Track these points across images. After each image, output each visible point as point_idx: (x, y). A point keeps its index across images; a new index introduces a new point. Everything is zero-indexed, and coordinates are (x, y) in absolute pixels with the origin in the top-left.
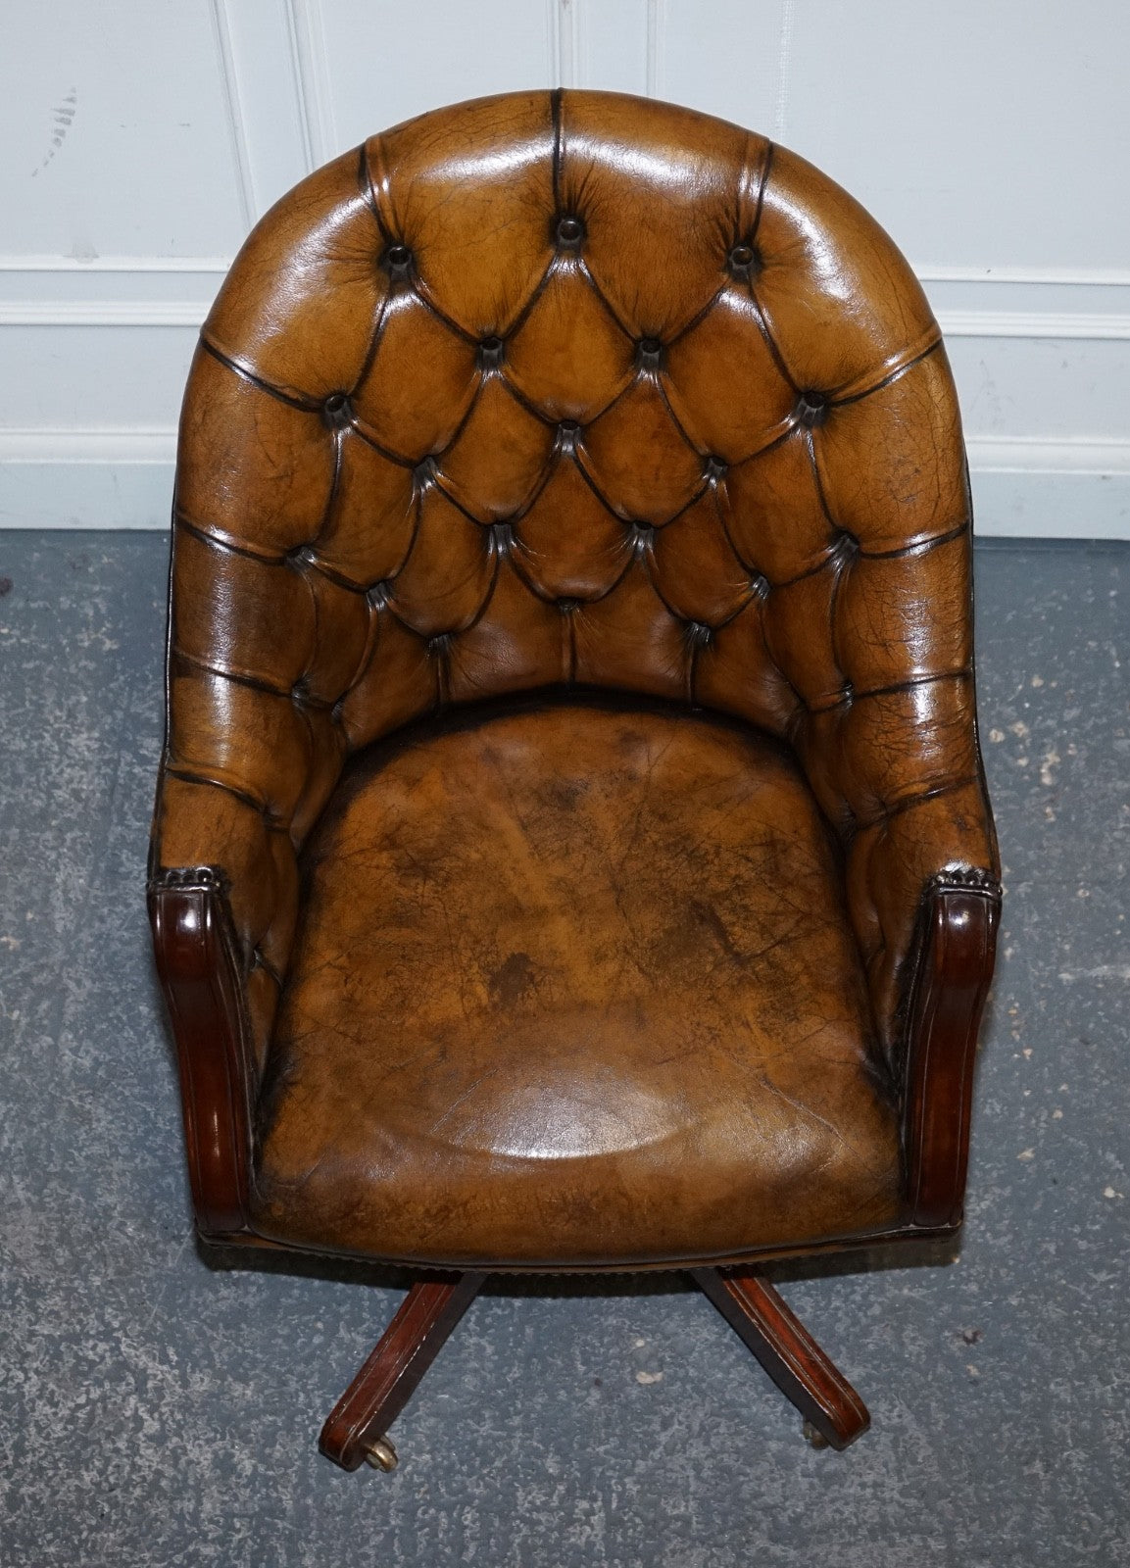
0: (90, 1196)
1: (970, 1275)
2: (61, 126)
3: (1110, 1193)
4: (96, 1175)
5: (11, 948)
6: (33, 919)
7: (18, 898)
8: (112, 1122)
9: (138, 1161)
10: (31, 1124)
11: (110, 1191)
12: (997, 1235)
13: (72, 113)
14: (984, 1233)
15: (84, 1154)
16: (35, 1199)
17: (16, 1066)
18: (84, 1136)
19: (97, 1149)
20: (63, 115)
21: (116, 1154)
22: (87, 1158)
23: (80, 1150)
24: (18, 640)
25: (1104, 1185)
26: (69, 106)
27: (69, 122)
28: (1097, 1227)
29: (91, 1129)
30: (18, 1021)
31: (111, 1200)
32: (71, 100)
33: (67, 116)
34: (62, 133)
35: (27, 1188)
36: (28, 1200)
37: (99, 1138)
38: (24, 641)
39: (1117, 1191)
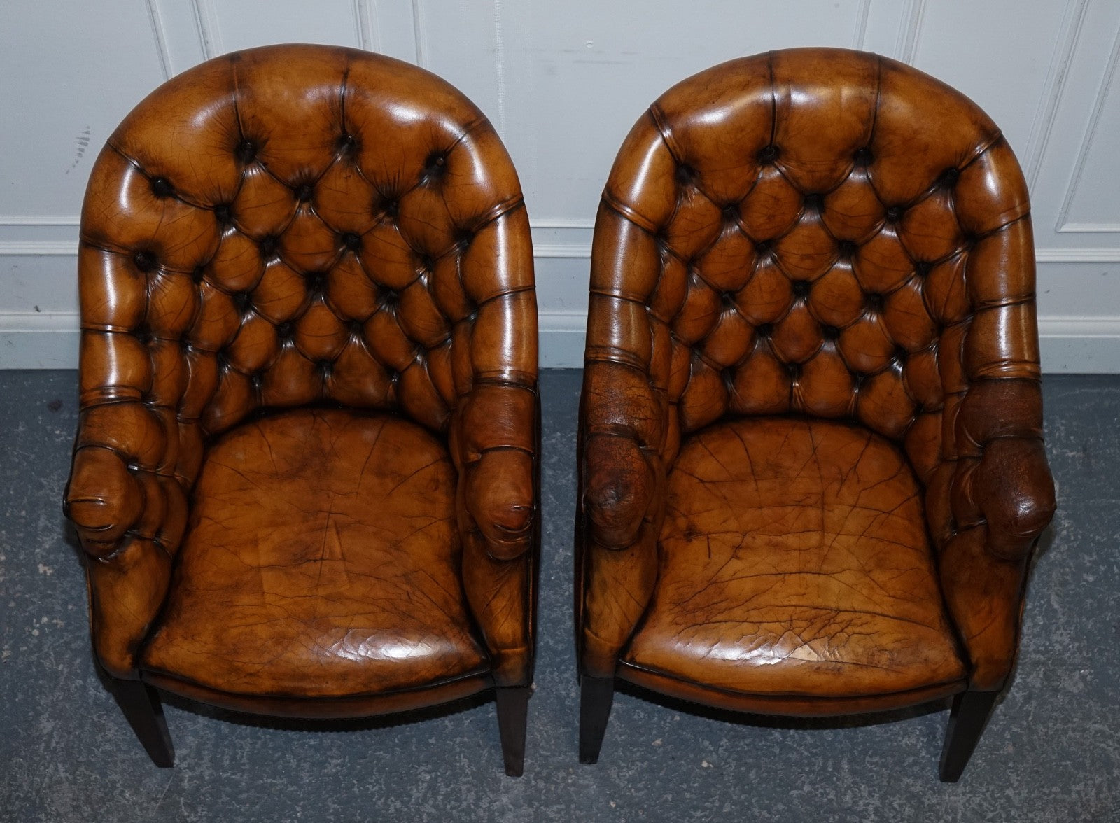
0: (104, 774)
1: (621, 814)
2: (82, 147)
3: (705, 764)
4: (107, 763)
5: (59, 626)
6: (72, 609)
7: (64, 596)
8: (117, 731)
9: (132, 754)
10: (69, 733)
11: (116, 773)
12: (638, 790)
13: (88, 139)
14: (630, 789)
15: (100, 750)
16: (71, 777)
17: (61, 698)
18: (101, 739)
19: (108, 747)
20: (83, 141)
21: (120, 750)
22: (102, 752)
23: (98, 747)
24: (66, 438)
25: (701, 760)
26: (86, 136)
27: (86, 145)
28: (696, 785)
29: (105, 735)
30: (62, 671)
31: (116, 777)
32: (87, 133)
33: (84, 141)
34: (83, 150)
35: (66, 771)
36: (67, 778)
37: (109, 741)
38: (69, 438)
39: (709, 763)
